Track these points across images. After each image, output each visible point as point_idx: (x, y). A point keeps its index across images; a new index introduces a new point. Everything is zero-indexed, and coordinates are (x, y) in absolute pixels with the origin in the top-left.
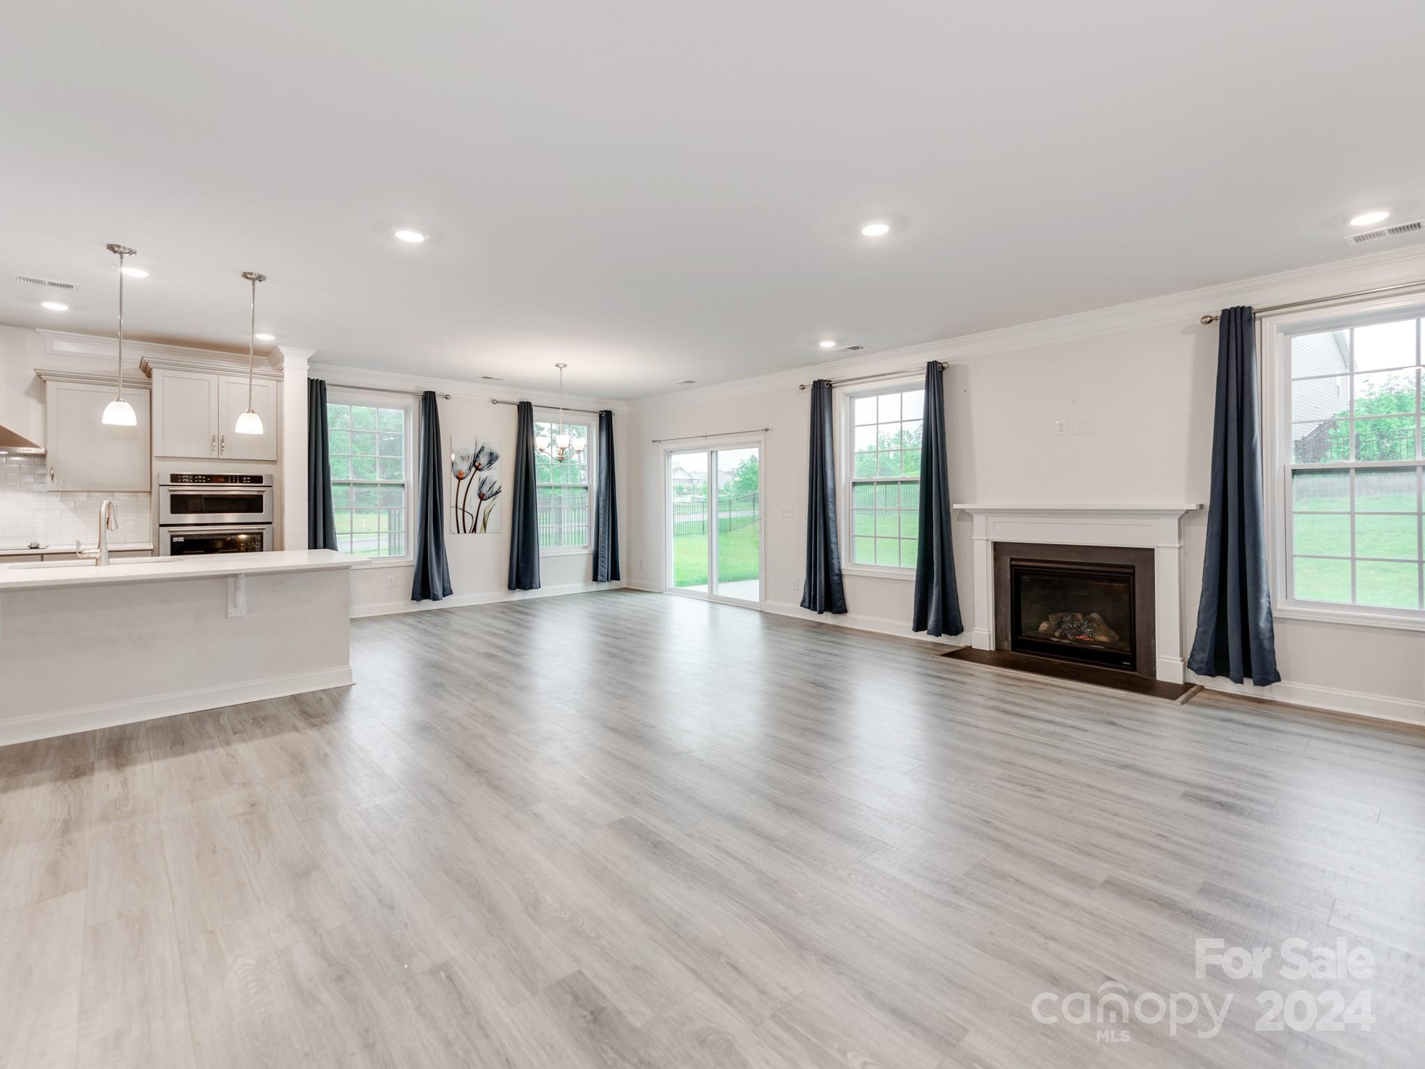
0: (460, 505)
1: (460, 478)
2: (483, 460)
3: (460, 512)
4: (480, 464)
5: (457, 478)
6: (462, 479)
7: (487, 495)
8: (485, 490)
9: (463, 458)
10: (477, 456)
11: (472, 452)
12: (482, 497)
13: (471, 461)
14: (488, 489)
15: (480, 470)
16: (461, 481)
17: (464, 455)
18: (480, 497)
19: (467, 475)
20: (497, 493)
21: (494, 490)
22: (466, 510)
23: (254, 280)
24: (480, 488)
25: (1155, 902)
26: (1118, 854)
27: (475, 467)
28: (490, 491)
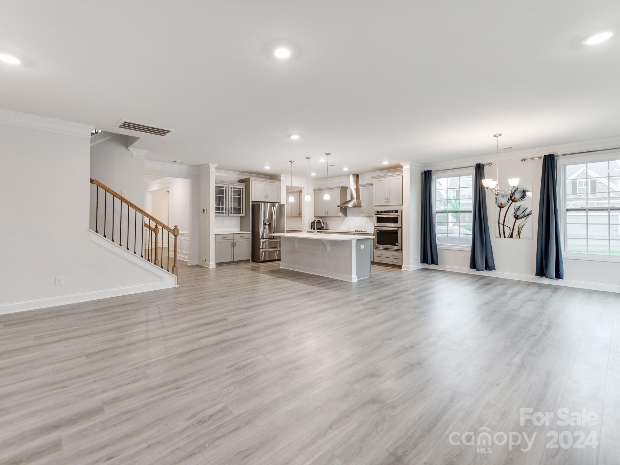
0: (501, 221)
1: (501, 207)
2: (517, 196)
3: (501, 226)
4: (515, 198)
5: (499, 207)
6: (503, 207)
7: (521, 216)
8: (519, 213)
9: (503, 196)
10: (513, 194)
11: (509, 192)
12: (517, 217)
13: (509, 197)
14: (521, 213)
15: (515, 201)
16: (502, 209)
17: (503, 194)
18: (515, 217)
19: (506, 205)
20: (528, 215)
21: (526, 213)
22: (505, 225)
23: (328, 155)
24: (516, 212)
25: (75, 419)
26: (115, 426)
27: (512, 200)
28: (523, 214)
